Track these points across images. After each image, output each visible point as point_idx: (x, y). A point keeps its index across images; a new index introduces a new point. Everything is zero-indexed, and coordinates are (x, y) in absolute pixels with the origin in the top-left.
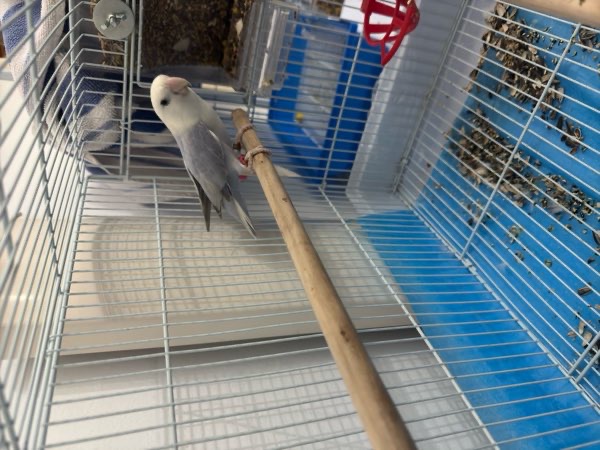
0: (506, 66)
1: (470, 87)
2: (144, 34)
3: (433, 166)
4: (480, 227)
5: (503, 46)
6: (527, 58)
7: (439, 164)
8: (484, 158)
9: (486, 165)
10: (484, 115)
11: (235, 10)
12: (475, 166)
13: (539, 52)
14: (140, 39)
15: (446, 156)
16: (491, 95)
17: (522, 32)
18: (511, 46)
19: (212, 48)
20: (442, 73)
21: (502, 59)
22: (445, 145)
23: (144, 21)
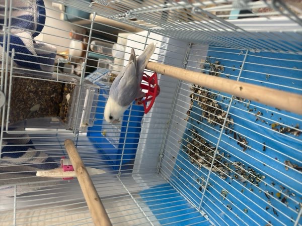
0: (203, 109)
1: (188, 119)
2: (11, 105)
3: (176, 158)
4: (206, 192)
5: (200, 100)
6: (213, 105)
7: (179, 157)
8: (201, 154)
9: (203, 158)
10: (197, 132)
11: (66, 89)
12: (197, 158)
13: (217, 103)
14: (9, 108)
15: (181, 152)
16: (198, 123)
17: (208, 94)
18: (204, 100)
19: (53, 108)
20: (173, 113)
21: (201, 106)
22: (180, 147)
23: (12, 98)
